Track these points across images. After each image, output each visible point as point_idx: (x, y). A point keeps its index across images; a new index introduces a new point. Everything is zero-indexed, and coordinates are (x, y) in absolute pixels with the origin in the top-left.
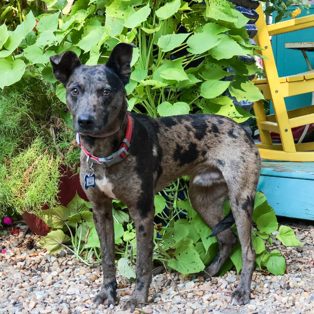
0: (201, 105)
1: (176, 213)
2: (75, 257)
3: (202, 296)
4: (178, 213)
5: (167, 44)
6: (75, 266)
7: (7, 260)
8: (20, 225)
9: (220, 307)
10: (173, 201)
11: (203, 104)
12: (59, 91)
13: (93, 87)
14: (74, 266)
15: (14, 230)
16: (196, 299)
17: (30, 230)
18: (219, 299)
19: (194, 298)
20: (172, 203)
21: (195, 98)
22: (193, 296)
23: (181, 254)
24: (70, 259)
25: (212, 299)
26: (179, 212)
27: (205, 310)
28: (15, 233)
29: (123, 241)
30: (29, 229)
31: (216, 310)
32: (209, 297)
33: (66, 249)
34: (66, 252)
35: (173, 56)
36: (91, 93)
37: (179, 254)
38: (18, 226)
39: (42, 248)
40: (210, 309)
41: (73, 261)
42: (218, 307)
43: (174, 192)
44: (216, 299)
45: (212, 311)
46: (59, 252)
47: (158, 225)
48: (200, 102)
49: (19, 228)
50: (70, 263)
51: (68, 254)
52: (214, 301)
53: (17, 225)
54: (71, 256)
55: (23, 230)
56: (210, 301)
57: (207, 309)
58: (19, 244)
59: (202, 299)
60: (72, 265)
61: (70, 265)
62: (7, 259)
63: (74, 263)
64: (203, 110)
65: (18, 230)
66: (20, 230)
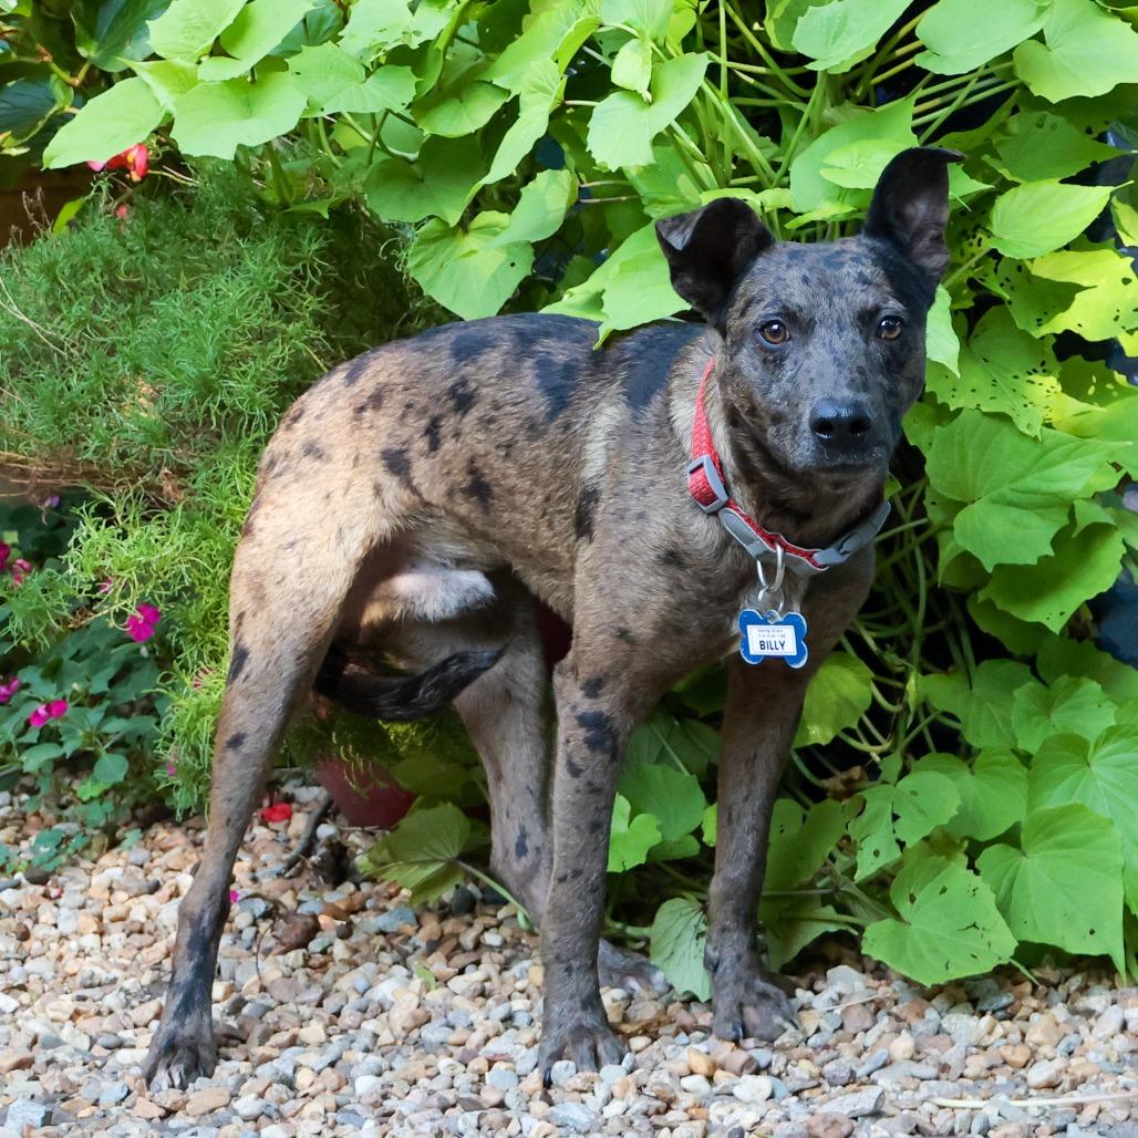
0: (1002, 285)
1: (916, 723)
2: (513, 912)
3: (1024, 1067)
4: (924, 722)
5: (831, 40)
6: (514, 952)
7: (241, 932)
8: (295, 787)
9: (1100, 1111)
10: (903, 678)
11: (1007, 280)
12: (421, 251)
13: (844, 305)
14: (508, 952)
15: (271, 805)
16: (1001, 1079)
17: (334, 806)
18: (1095, 1077)
19: (993, 1075)
20: (899, 685)
21: (973, 255)
22: (990, 1069)
23: (919, 898)
24: (493, 922)
25: (1067, 1079)
26: (929, 719)
27: (1037, 1126)
28: (273, 821)
29: (703, 844)
30: (330, 803)
31: (1084, 1125)
32: (1053, 1071)
33: (476, 881)
34: (479, 895)
35: (882, 91)
36: (841, 330)
37: (912, 899)
38: (288, 789)
39: (383, 881)
40: (1058, 1122)
41: (506, 931)
42: (1089, 1114)
43: (910, 638)
44: (1084, 1080)
45: (1064, 1129)
46: (448, 894)
47: (844, 776)
48: (996, 270)
49: (290, 799)
50: (492, 938)
51: (483, 900)
52: (1076, 1089)
53: (283, 784)
54: (497, 910)
55: (306, 805)
56: (1060, 1089)
57: (1043, 1123)
58: (291, 864)
59: (1025, 1079)
60: (501, 949)
61: (491, 948)
62: (240, 927)
63: (509, 939)
64: (1010, 302)
65: (285, 806)
66: (294, 806)
